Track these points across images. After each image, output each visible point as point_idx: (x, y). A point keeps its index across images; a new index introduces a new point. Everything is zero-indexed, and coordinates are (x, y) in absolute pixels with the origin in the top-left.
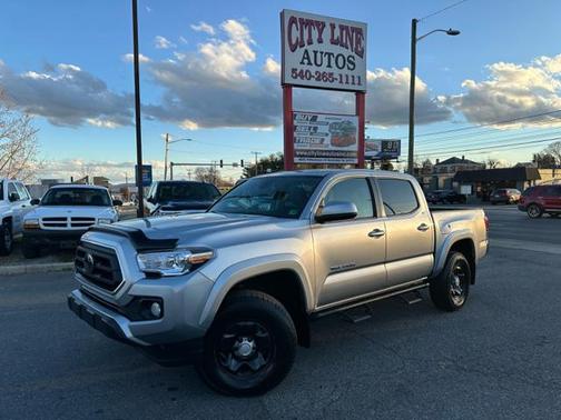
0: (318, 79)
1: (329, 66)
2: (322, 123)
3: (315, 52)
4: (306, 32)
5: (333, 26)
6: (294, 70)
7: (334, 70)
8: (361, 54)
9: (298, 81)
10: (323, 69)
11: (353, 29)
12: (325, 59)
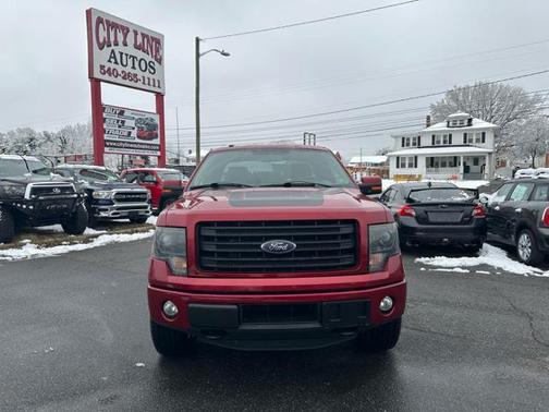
0: (124, 78)
1: (133, 68)
2: (128, 118)
3: (121, 54)
4: (112, 33)
5: (136, 33)
6: (102, 67)
7: (137, 71)
8: (160, 61)
9: (106, 77)
10: (128, 69)
11: (153, 39)
12: (130, 61)
